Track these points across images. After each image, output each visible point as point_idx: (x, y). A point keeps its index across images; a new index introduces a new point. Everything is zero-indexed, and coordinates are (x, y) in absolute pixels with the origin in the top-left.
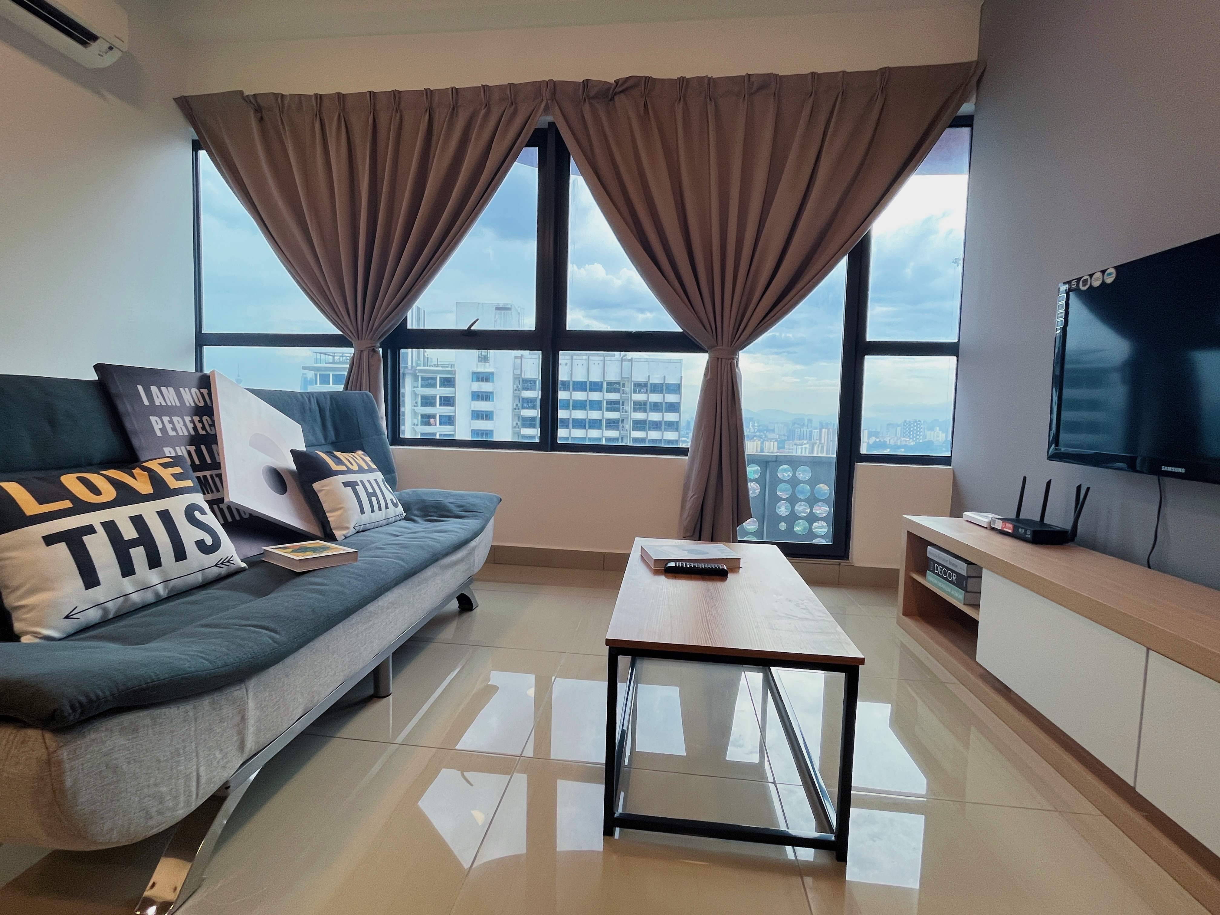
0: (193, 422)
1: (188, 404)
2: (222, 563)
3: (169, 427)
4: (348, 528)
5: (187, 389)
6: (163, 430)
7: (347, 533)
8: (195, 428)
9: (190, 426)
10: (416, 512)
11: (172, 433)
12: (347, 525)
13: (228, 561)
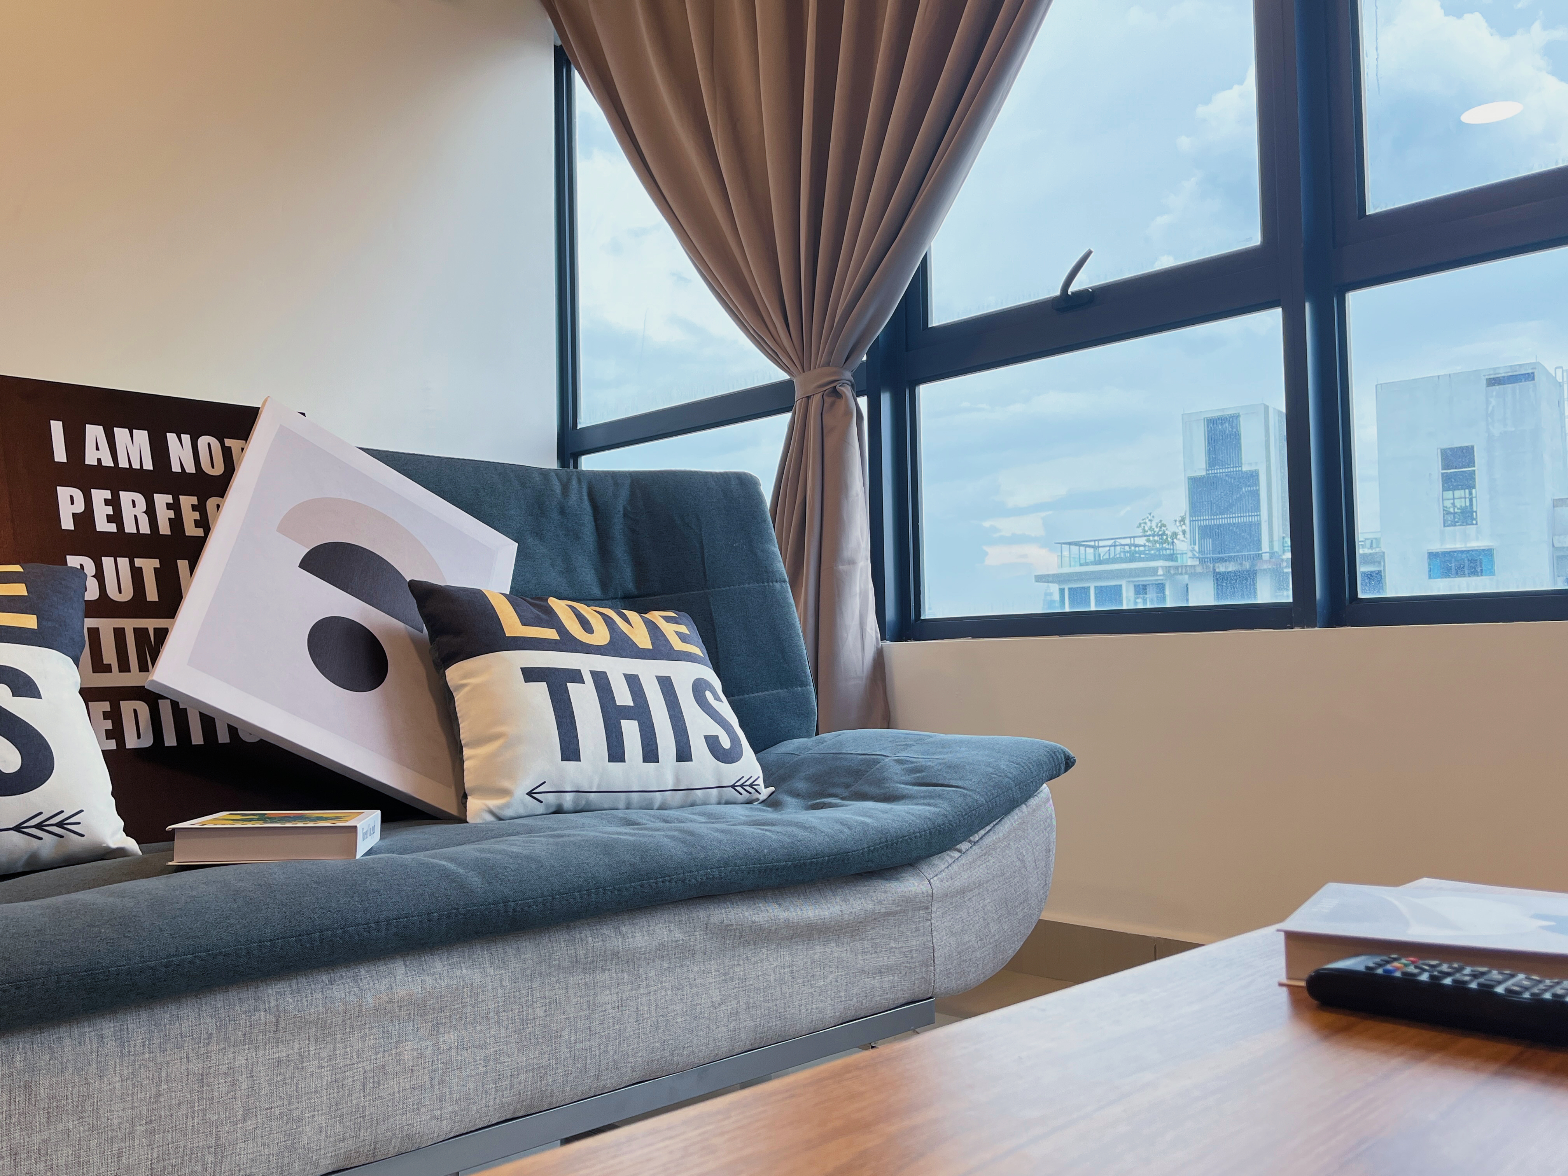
0: (175, 506)
1: (176, 468)
2: (39, 826)
3: (101, 512)
4: (505, 792)
5: (186, 438)
6: (85, 519)
7: (501, 807)
8: (177, 523)
9: (164, 516)
10: (800, 785)
11: (103, 525)
12: (506, 784)
13: (60, 825)
